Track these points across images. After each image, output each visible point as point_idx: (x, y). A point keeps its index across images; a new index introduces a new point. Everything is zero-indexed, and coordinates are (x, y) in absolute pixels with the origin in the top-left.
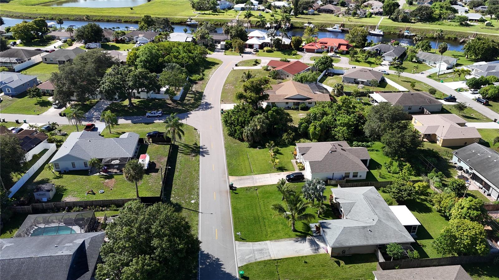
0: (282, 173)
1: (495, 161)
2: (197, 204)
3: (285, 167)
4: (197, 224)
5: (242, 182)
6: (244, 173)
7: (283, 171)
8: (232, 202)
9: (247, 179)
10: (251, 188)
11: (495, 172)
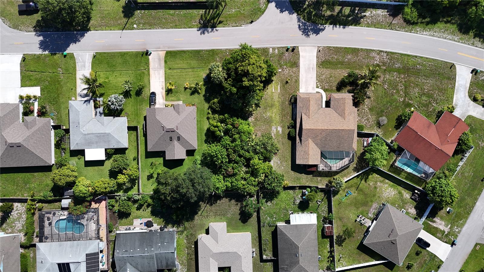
0: (164, 91)
1: (146, 249)
2: (133, 29)
3: (171, 93)
4: (111, 30)
5: (157, 60)
6: (168, 63)
7: (166, 92)
8: (132, 52)
9: (160, 64)
10: (148, 66)
11: (136, 242)
